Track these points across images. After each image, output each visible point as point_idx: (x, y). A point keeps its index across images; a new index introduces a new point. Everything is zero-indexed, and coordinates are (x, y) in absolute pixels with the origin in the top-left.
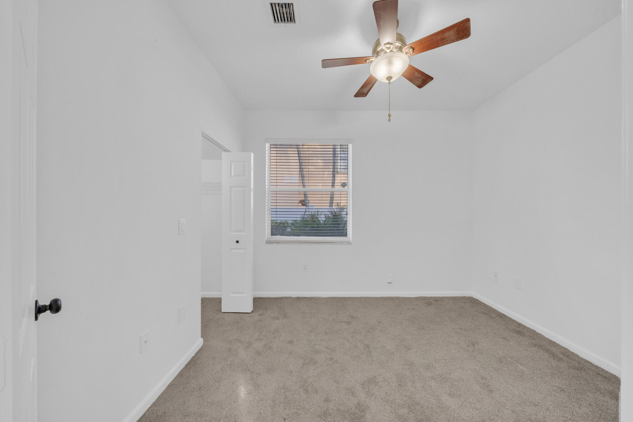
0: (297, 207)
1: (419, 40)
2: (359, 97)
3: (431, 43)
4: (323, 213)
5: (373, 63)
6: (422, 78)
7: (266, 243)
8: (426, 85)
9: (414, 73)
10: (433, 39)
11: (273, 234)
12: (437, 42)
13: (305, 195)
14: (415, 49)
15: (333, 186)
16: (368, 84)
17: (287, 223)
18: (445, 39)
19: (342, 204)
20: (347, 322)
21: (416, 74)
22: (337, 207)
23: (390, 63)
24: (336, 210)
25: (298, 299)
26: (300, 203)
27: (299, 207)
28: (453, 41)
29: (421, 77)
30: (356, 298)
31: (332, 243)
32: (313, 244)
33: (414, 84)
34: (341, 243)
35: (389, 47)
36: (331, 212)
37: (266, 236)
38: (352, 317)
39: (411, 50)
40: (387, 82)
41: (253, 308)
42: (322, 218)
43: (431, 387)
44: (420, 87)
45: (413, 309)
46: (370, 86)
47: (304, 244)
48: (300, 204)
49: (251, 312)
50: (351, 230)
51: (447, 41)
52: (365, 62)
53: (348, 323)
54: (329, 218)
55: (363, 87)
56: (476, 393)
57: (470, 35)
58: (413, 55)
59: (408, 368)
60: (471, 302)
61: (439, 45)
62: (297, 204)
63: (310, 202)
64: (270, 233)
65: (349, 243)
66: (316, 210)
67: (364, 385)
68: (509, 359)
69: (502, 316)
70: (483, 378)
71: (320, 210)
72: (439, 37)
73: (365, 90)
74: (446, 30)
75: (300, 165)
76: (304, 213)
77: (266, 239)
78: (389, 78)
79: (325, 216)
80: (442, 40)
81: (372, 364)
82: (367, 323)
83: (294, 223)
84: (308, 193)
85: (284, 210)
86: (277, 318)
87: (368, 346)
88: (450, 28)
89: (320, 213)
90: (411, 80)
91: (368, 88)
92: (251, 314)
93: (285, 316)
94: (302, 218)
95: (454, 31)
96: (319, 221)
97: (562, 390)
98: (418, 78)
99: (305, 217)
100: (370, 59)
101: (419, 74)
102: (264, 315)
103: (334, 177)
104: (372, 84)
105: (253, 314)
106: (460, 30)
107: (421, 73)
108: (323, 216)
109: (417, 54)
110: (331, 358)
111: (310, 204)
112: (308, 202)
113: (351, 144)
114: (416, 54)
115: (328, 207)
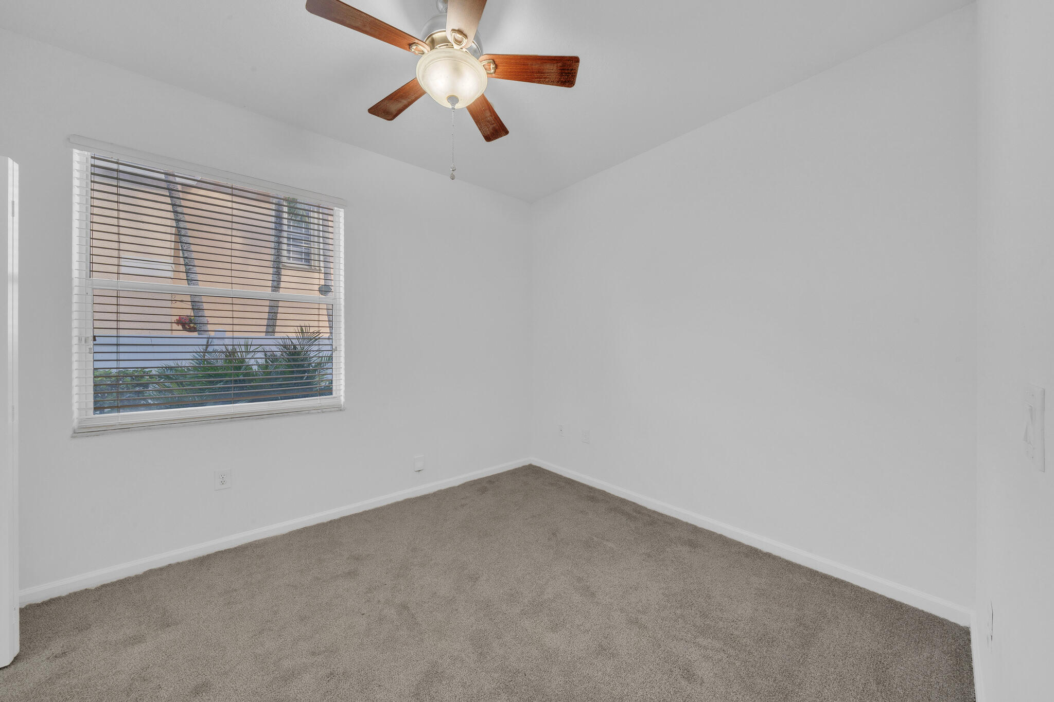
0: (168, 334)
1: (507, 55)
2: (378, 116)
3: (524, 70)
4: (260, 349)
5: (423, 55)
6: (495, 125)
7: (73, 437)
8: (496, 138)
9: (484, 110)
10: (528, 65)
11: (98, 408)
12: (533, 72)
13: (196, 306)
14: (499, 67)
15: (276, 288)
16: (402, 97)
17: (147, 374)
18: (544, 73)
19: (312, 330)
20: (349, 573)
21: (488, 114)
22: (300, 335)
23: (456, 71)
24: (295, 342)
25: (203, 562)
26: (178, 323)
27: (175, 334)
28: (552, 83)
29: (493, 122)
30: (356, 515)
31: (298, 412)
32: (247, 419)
33: (480, 130)
34: (321, 410)
35: (459, 39)
36: (285, 346)
37: (76, 415)
38: (357, 559)
39: (492, 66)
40: (449, 106)
41: (22, 644)
42: (255, 362)
43: (526, 630)
44: (488, 138)
45: (463, 506)
46: (405, 102)
47: (221, 422)
48: (180, 327)
49: (12, 663)
50: (343, 382)
51: (545, 78)
52: (408, 47)
53: (352, 574)
54: (275, 359)
55: (393, 97)
56: (580, 606)
57: (574, 85)
58: (492, 77)
59: (485, 615)
60: (533, 473)
61: (533, 78)
62: (168, 326)
63: (211, 320)
64: (91, 405)
65: (339, 409)
66: (242, 342)
67: (419, 694)
68: (595, 539)
69: (570, 482)
70: (580, 580)
71: (255, 342)
72: (536, 67)
73: (394, 107)
74: (548, 60)
75: (178, 234)
76: (202, 349)
77: (75, 424)
78: (453, 99)
79: (266, 355)
80: (539, 72)
81: (422, 640)
82: (391, 560)
83: (171, 375)
84: (204, 299)
85: (148, 341)
86: (137, 640)
87: (404, 607)
88: (554, 60)
89: (253, 348)
90: (478, 121)
91: (400, 105)
92: (12, 670)
93: (166, 623)
94: (197, 360)
95: (557, 67)
96: (249, 367)
97: (649, 556)
98: (488, 122)
99: (206, 357)
100: (419, 44)
101: (491, 116)
102: (74, 649)
103: (278, 274)
104: (409, 100)
105: (20, 666)
106: (565, 69)
107: (495, 118)
108: (261, 355)
109: (500, 78)
110: (331, 674)
111: (210, 327)
112: (204, 320)
113: (342, 210)
114: (498, 78)
115: (263, 335)
